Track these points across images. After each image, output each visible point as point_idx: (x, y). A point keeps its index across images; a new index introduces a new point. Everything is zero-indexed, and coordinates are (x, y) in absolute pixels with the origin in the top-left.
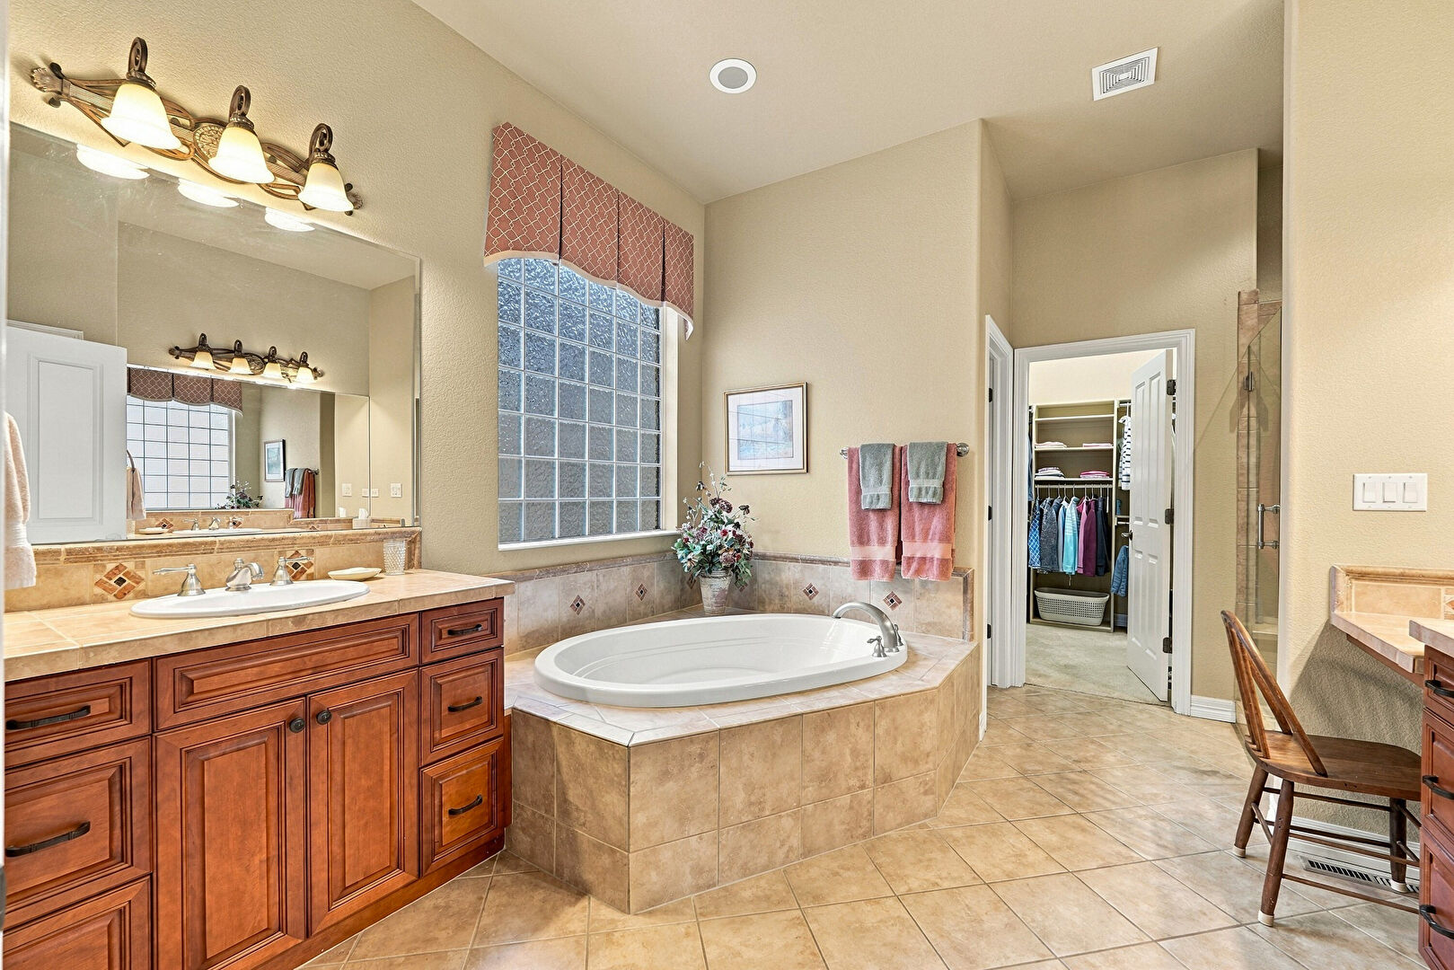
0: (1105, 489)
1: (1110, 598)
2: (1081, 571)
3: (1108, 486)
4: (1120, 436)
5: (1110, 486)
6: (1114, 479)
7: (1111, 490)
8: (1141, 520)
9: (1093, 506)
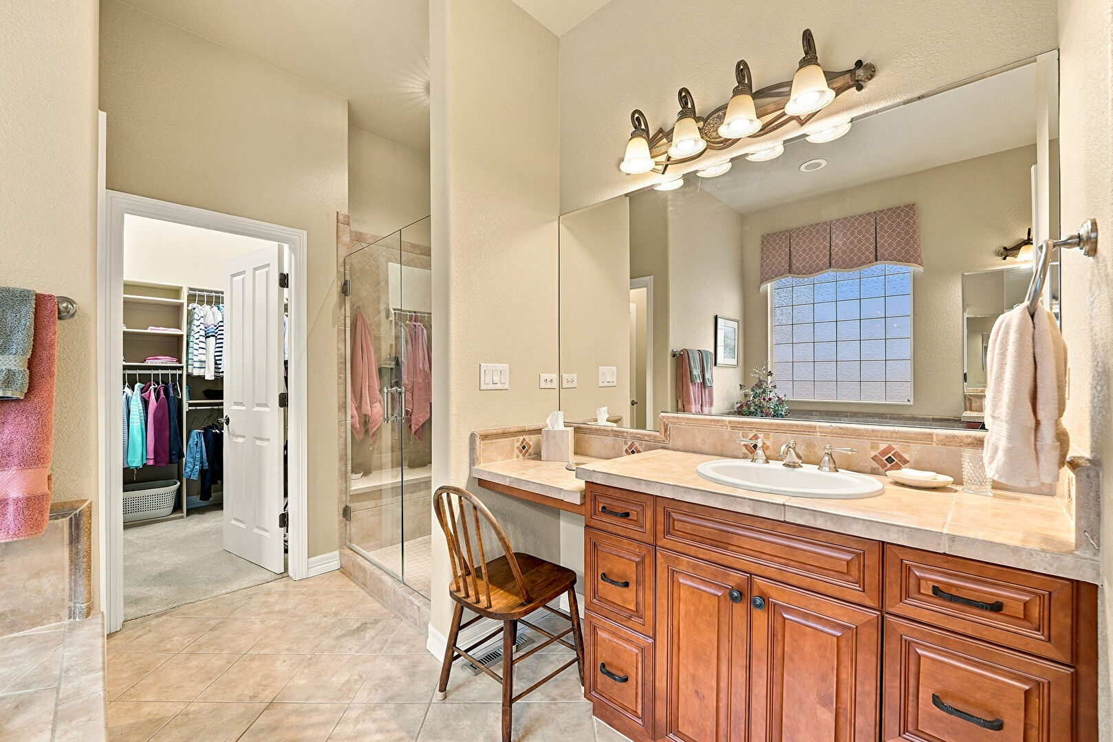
0: (174, 376)
1: (181, 486)
2: (151, 463)
3: (179, 372)
4: (190, 323)
5: (180, 372)
6: (184, 364)
7: (181, 376)
8: (244, 406)
9: (162, 393)
